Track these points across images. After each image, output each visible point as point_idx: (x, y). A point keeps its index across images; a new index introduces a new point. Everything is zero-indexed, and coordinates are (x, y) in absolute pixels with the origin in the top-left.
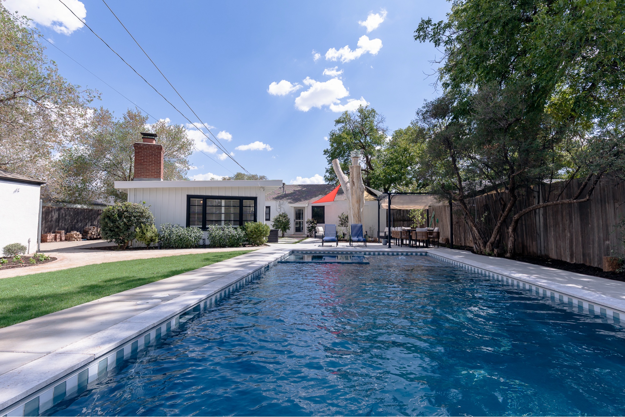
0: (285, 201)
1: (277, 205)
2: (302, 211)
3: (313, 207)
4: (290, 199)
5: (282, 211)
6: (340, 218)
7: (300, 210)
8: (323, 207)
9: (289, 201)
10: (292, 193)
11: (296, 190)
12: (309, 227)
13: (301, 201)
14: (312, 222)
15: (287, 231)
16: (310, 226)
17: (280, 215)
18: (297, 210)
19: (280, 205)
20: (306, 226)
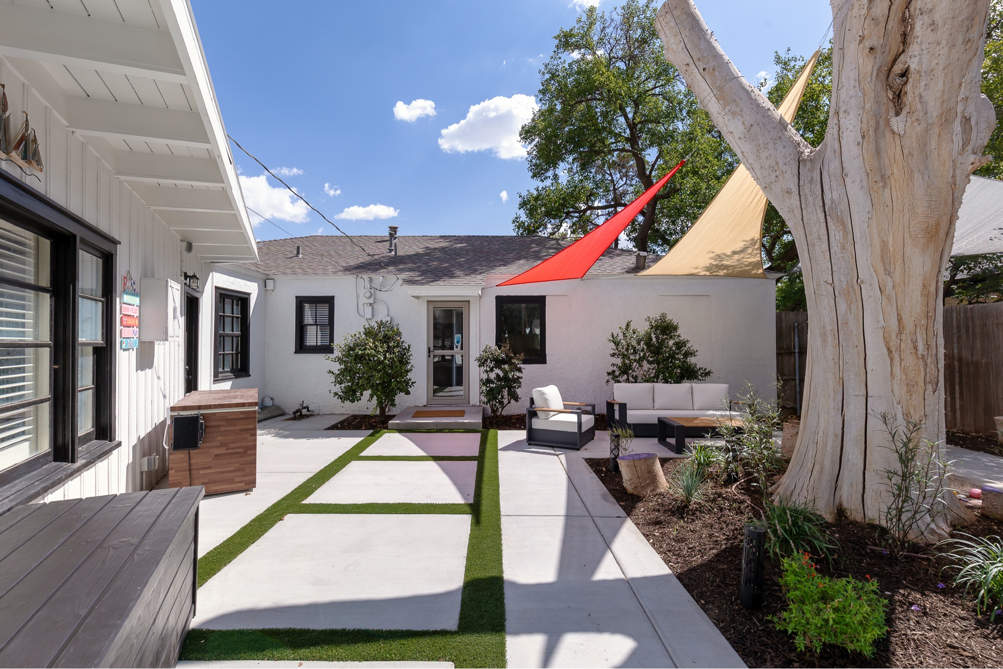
0: (391, 278)
1: (362, 292)
2: (460, 315)
3: (500, 300)
4: (411, 270)
5: (382, 316)
6: (617, 344)
7: (448, 313)
8: (539, 302)
9: (405, 275)
10: (417, 255)
11: (432, 246)
12: (489, 381)
13: (452, 276)
14: (503, 362)
15: (400, 398)
16: (492, 376)
17: (369, 333)
18: (438, 313)
19: (373, 292)
20: (475, 374)
